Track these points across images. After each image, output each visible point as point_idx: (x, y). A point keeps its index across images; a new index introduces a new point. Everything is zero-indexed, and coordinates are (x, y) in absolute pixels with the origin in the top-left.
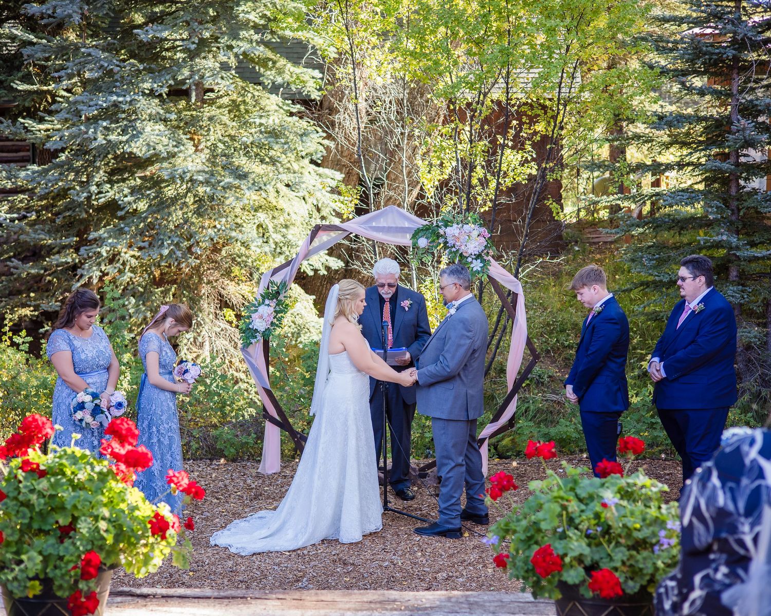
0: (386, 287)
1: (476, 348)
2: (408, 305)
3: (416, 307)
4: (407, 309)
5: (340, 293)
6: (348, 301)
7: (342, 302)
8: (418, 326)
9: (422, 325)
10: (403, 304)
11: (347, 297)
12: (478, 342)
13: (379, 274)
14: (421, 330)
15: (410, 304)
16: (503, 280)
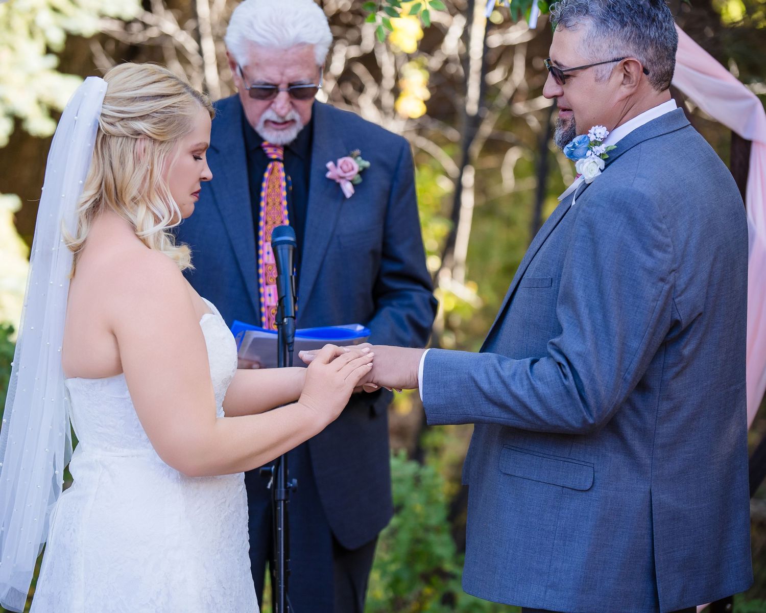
0: (283, 96)
1: (683, 315)
2: (354, 174)
3: (380, 180)
4: (348, 189)
5: (110, 109)
6: (142, 145)
7: (115, 145)
8: (386, 253)
9: (402, 250)
10: (333, 171)
11: (141, 126)
12: (692, 292)
13: (253, 45)
14: (396, 267)
15: (363, 173)
16: (700, 90)
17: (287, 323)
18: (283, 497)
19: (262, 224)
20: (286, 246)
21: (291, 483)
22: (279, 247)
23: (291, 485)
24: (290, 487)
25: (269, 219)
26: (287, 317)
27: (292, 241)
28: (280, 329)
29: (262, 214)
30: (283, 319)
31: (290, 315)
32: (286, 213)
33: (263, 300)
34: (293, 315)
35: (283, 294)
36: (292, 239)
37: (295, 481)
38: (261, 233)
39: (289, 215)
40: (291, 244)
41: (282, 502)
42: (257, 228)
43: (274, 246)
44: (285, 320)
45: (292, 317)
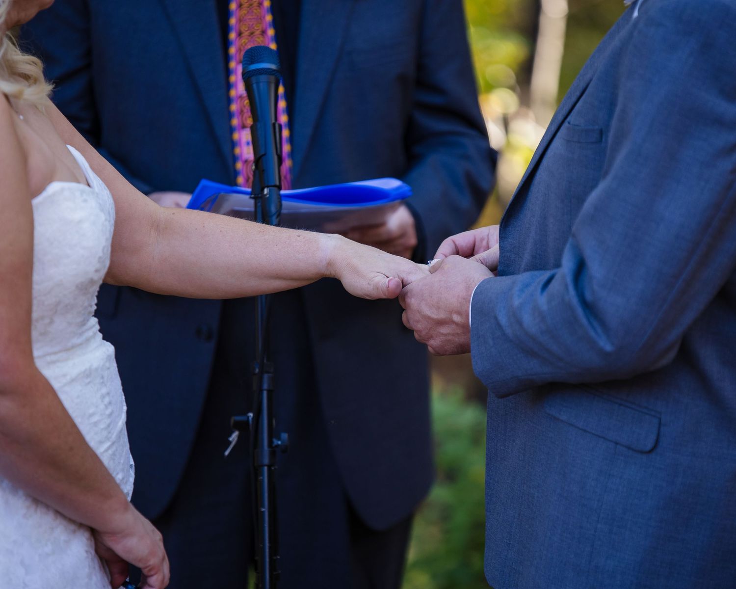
17: (267, 196)
18: (266, 461)
19: (233, 36)
20: (263, 78)
21: (279, 439)
22: (254, 80)
23: (279, 442)
24: (277, 446)
25: (244, 28)
26: (268, 187)
27: (274, 70)
28: (259, 204)
29: (233, 21)
30: (263, 190)
31: (273, 184)
32: (269, 18)
33: (237, 151)
34: (277, 183)
35: (262, 152)
36: (273, 67)
37: (285, 436)
38: (232, 50)
39: (274, 20)
40: (273, 75)
41: (266, 468)
42: (226, 44)
43: (247, 77)
44: (266, 191)
45: (275, 186)
